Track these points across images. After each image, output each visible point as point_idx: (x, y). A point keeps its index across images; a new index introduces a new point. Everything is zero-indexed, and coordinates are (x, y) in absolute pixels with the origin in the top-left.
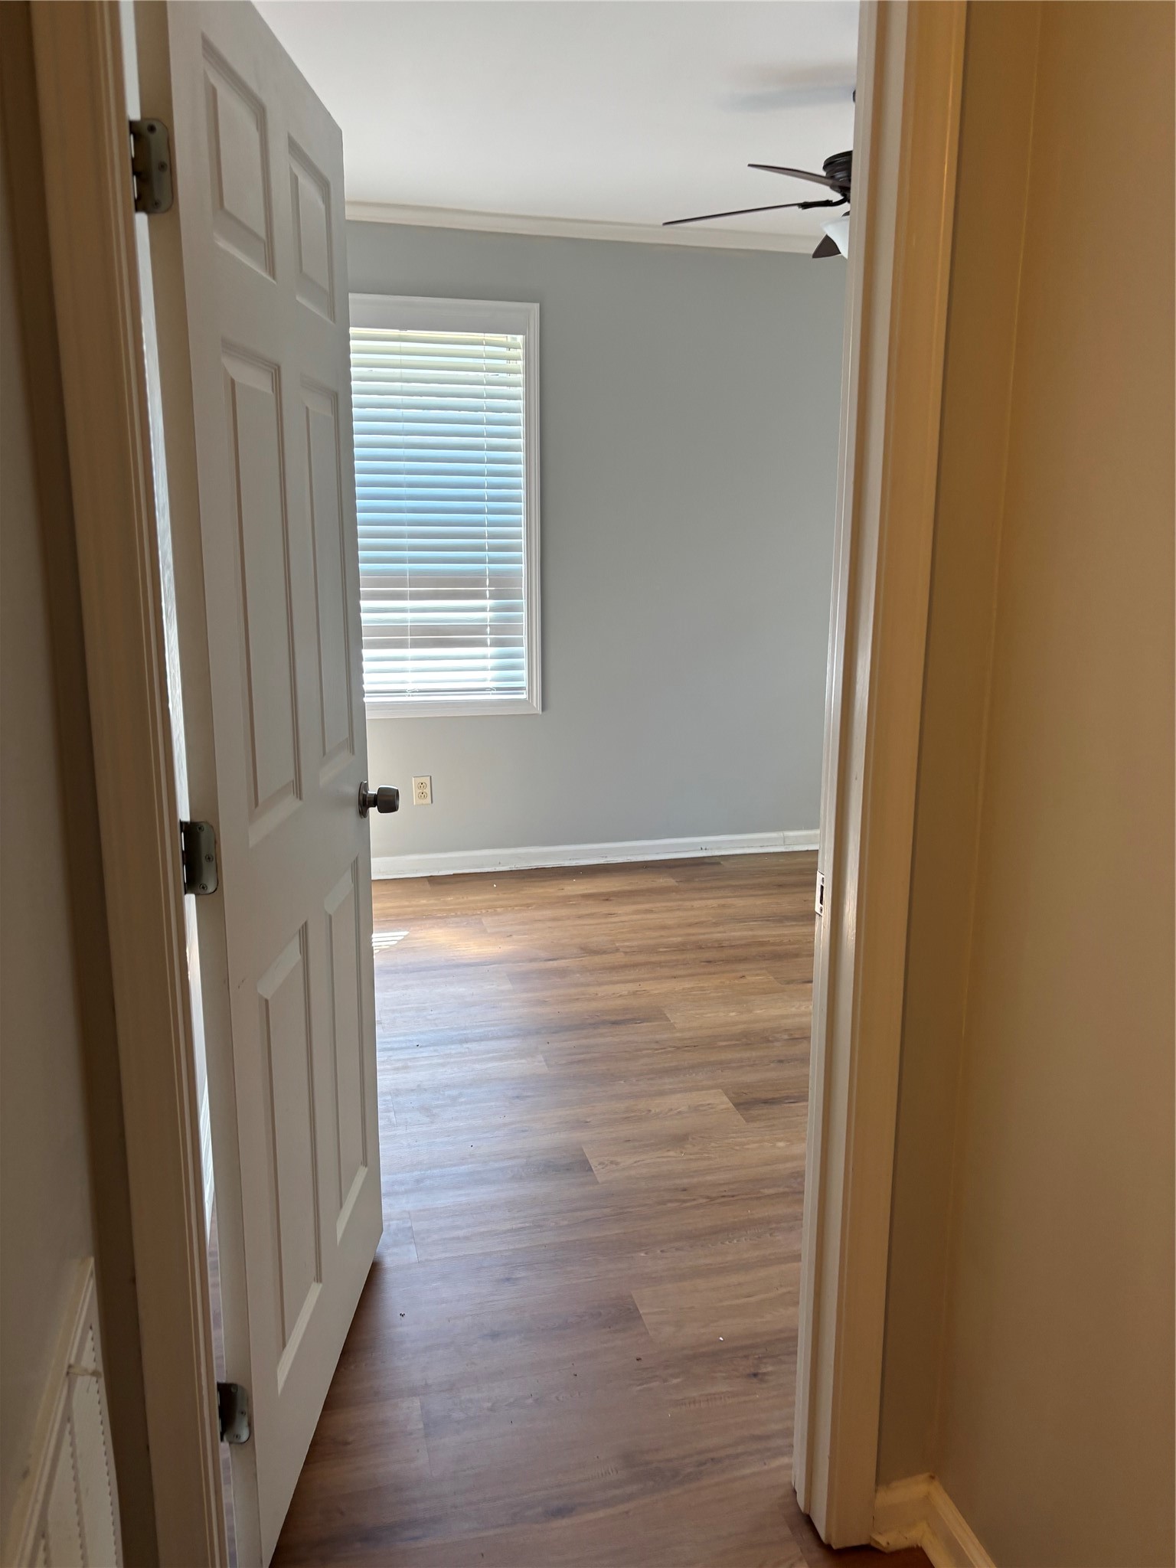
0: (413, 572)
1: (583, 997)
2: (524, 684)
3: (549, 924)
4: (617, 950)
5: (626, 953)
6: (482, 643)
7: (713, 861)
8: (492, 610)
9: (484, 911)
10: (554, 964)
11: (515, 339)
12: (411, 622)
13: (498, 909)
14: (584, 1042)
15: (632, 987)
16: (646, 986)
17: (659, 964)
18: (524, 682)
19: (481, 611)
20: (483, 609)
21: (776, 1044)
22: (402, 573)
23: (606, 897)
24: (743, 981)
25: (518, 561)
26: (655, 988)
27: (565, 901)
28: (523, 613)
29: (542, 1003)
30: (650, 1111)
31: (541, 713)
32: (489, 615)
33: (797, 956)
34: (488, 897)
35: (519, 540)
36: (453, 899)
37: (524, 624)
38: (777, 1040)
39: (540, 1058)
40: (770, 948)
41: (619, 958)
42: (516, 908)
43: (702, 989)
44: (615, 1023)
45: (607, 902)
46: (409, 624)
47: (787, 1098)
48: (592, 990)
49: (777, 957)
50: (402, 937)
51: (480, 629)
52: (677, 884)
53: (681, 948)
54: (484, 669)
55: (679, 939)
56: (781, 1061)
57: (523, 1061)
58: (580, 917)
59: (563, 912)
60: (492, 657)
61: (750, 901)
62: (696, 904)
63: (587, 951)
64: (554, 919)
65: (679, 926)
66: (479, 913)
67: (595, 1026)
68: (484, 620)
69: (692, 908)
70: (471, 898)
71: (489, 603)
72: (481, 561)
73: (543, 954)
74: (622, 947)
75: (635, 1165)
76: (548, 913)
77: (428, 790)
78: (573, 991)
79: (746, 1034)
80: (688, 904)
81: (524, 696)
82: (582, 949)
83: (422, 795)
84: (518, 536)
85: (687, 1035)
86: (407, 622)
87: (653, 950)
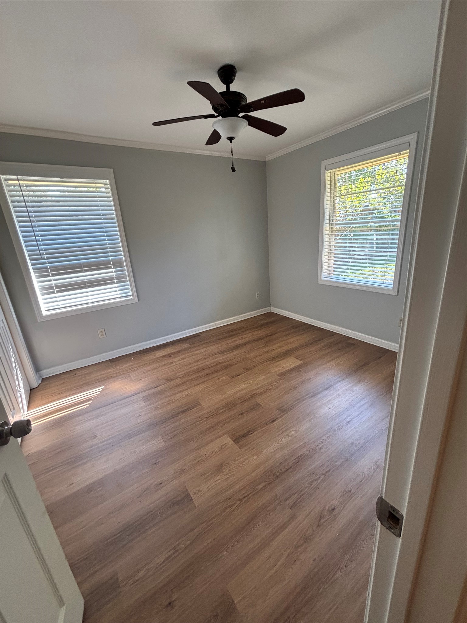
0: (83, 263)
1: (170, 402)
2: (131, 294)
3: (154, 371)
4: (178, 377)
5: (180, 378)
6: (114, 283)
7: (198, 335)
8: (115, 272)
9: (130, 370)
10: (158, 389)
11: (106, 182)
12: (87, 280)
13: (135, 369)
14: (175, 424)
15: (185, 393)
16: (189, 391)
17: (192, 380)
18: (131, 293)
19: (111, 272)
20: (112, 272)
21: (238, 406)
22: (80, 264)
23: (169, 356)
24: (220, 380)
25: (121, 255)
26: (193, 391)
27: (157, 360)
28: (126, 272)
29: (157, 408)
30: (206, 455)
31: (137, 301)
32: (114, 274)
33: (231, 366)
34: (131, 364)
35: (120, 249)
36: (119, 368)
37: (127, 275)
38: (237, 404)
39: (160, 438)
40: (223, 364)
41: (179, 381)
42: (141, 367)
43: (208, 387)
44: (183, 412)
45: (170, 358)
46: (86, 281)
47: (249, 432)
48: (173, 398)
49: (226, 367)
50: (102, 389)
51: (113, 279)
52: (189, 346)
53: (197, 371)
54: (116, 291)
55: (196, 368)
56: (241, 414)
57: (154, 442)
58: (163, 366)
59: (158, 365)
60: (118, 287)
61: (212, 347)
62: (198, 352)
63: (168, 380)
64: (155, 369)
65: (195, 362)
66: (129, 371)
67: (177, 415)
68: (113, 275)
69: (197, 354)
70: (125, 366)
71: (113, 270)
72: (108, 256)
73: (153, 385)
74: (179, 375)
75: (208, 489)
76: (152, 366)
77: (104, 333)
78: (167, 400)
79: (227, 404)
80: (195, 353)
81: (131, 298)
82: (166, 379)
83: (102, 335)
84: (119, 247)
85: (209, 410)
86: (85, 280)
87: (189, 374)
